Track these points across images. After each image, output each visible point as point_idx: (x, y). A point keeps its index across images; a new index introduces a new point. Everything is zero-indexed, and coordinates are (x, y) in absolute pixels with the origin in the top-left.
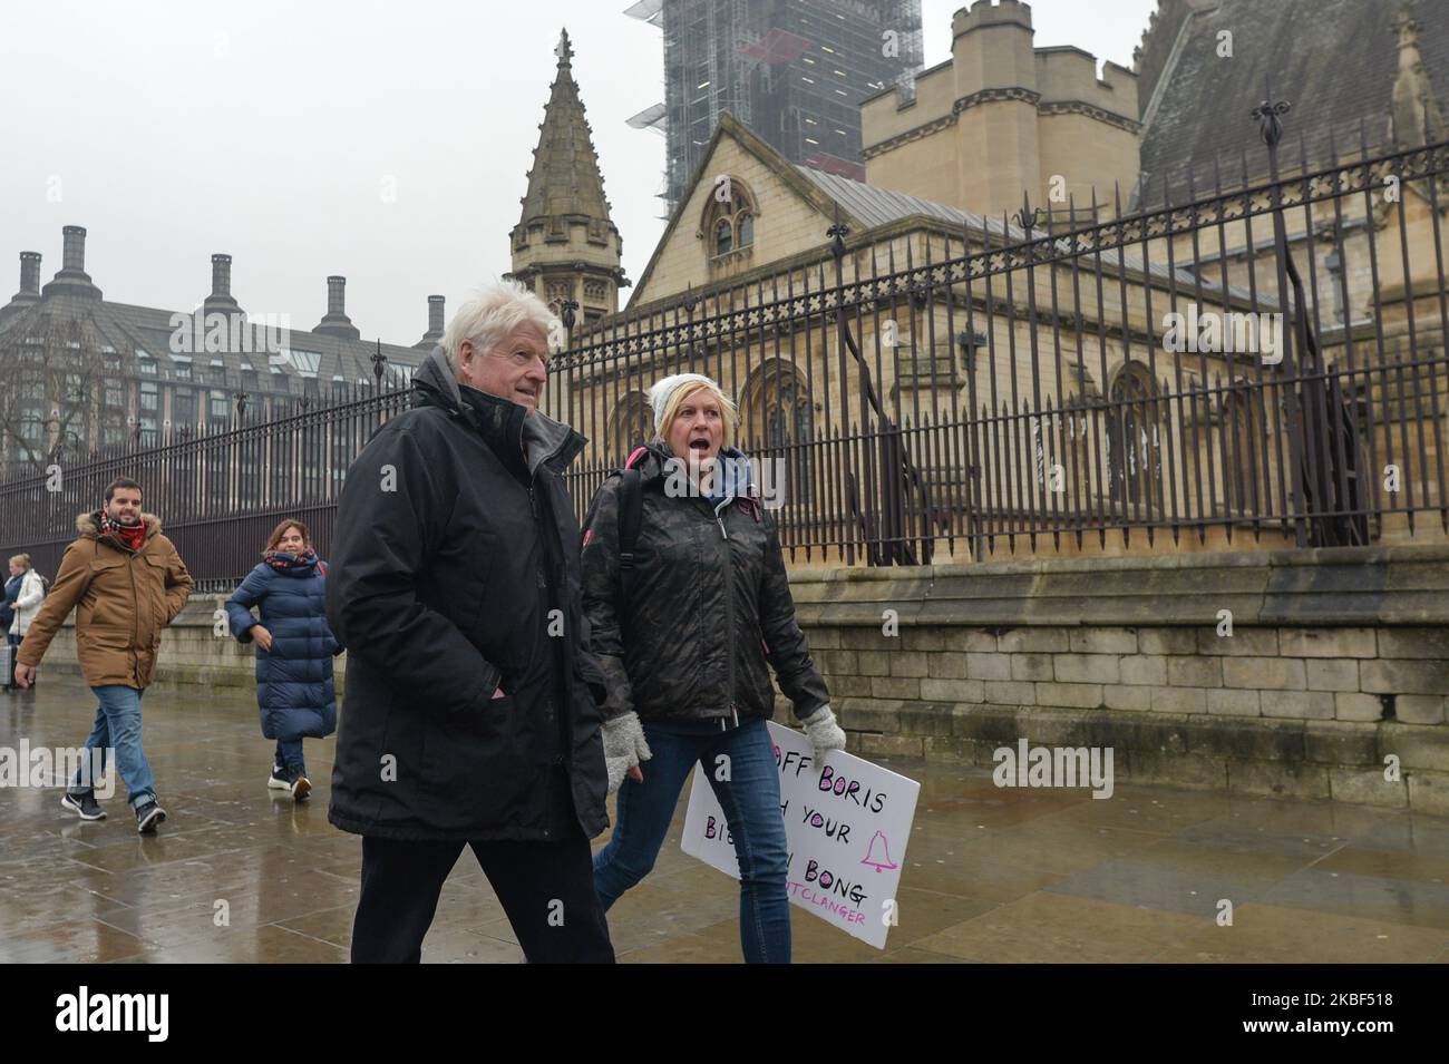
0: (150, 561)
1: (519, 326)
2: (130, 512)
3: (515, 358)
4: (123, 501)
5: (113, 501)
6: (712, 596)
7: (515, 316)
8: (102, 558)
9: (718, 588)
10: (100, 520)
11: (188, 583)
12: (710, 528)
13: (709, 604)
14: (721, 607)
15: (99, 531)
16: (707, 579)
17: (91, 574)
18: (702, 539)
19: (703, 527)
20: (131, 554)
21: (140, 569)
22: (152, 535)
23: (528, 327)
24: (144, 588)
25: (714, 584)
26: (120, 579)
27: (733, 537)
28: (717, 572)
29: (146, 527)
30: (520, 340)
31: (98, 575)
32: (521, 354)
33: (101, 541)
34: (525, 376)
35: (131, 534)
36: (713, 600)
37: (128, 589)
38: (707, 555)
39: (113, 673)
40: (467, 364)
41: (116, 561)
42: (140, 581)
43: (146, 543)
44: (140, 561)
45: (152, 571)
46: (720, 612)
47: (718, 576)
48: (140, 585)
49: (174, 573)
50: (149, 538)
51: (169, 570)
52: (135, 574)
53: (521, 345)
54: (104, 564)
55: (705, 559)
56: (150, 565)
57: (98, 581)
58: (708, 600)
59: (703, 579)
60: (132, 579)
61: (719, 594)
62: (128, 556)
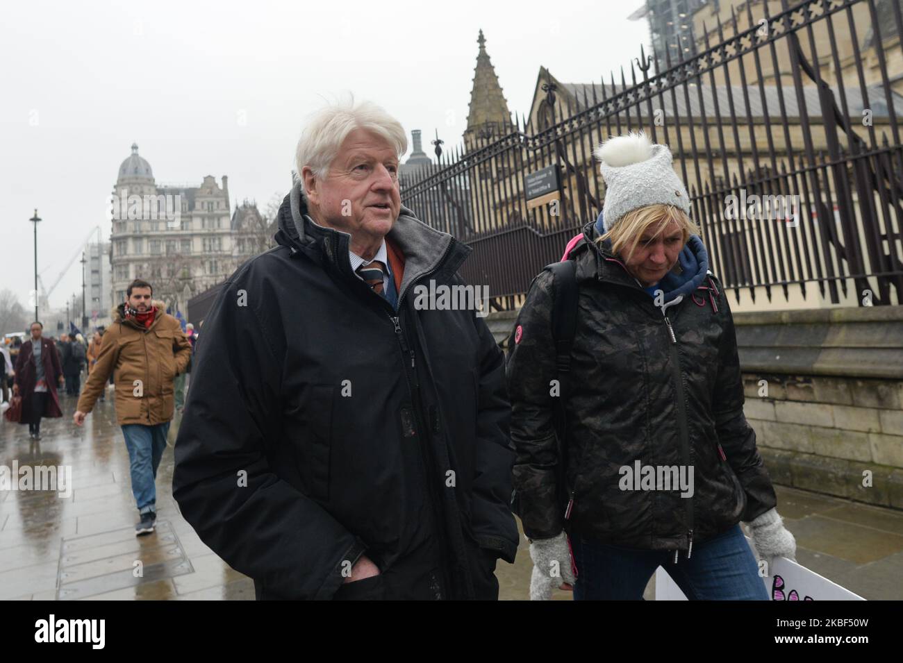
0: (159, 335)
1: (350, 137)
2: (143, 304)
3: (354, 174)
4: (138, 297)
5: (132, 296)
6: (661, 411)
7: (342, 129)
8: (125, 336)
9: (667, 402)
10: (124, 309)
11: (188, 347)
12: (656, 329)
13: (659, 419)
14: (672, 423)
15: (122, 317)
16: (654, 392)
17: (119, 347)
18: (647, 345)
19: (648, 331)
20: (144, 331)
21: (151, 341)
22: (158, 317)
23: (361, 136)
24: (153, 353)
25: (663, 396)
26: (138, 349)
27: (683, 338)
28: (665, 382)
29: (155, 311)
30: (354, 153)
31: (122, 347)
32: (362, 167)
33: (125, 324)
34: (370, 189)
35: (143, 318)
36: (664, 415)
37: (144, 355)
38: (652, 364)
39: (131, 416)
40: (312, 192)
41: (133, 337)
42: (152, 350)
43: (155, 323)
44: (151, 336)
45: (161, 342)
46: (672, 429)
47: (666, 388)
48: (150, 351)
49: (179, 341)
50: (157, 319)
51: (175, 339)
52: (148, 344)
53: (357, 157)
54: (126, 340)
55: (650, 369)
56: (158, 337)
57: (123, 352)
58: (656, 415)
59: (649, 391)
60: (145, 348)
61: (669, 409)
62: (142, 332)
